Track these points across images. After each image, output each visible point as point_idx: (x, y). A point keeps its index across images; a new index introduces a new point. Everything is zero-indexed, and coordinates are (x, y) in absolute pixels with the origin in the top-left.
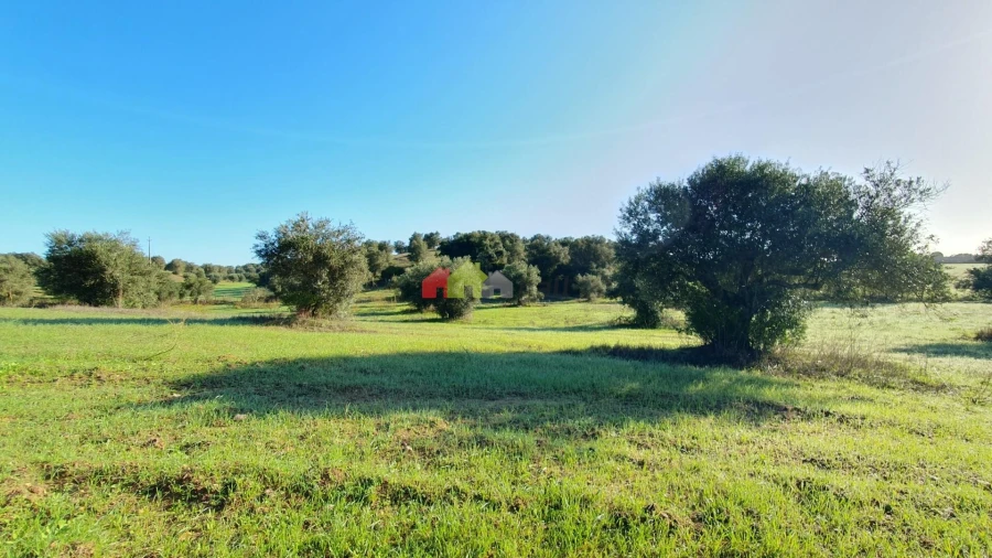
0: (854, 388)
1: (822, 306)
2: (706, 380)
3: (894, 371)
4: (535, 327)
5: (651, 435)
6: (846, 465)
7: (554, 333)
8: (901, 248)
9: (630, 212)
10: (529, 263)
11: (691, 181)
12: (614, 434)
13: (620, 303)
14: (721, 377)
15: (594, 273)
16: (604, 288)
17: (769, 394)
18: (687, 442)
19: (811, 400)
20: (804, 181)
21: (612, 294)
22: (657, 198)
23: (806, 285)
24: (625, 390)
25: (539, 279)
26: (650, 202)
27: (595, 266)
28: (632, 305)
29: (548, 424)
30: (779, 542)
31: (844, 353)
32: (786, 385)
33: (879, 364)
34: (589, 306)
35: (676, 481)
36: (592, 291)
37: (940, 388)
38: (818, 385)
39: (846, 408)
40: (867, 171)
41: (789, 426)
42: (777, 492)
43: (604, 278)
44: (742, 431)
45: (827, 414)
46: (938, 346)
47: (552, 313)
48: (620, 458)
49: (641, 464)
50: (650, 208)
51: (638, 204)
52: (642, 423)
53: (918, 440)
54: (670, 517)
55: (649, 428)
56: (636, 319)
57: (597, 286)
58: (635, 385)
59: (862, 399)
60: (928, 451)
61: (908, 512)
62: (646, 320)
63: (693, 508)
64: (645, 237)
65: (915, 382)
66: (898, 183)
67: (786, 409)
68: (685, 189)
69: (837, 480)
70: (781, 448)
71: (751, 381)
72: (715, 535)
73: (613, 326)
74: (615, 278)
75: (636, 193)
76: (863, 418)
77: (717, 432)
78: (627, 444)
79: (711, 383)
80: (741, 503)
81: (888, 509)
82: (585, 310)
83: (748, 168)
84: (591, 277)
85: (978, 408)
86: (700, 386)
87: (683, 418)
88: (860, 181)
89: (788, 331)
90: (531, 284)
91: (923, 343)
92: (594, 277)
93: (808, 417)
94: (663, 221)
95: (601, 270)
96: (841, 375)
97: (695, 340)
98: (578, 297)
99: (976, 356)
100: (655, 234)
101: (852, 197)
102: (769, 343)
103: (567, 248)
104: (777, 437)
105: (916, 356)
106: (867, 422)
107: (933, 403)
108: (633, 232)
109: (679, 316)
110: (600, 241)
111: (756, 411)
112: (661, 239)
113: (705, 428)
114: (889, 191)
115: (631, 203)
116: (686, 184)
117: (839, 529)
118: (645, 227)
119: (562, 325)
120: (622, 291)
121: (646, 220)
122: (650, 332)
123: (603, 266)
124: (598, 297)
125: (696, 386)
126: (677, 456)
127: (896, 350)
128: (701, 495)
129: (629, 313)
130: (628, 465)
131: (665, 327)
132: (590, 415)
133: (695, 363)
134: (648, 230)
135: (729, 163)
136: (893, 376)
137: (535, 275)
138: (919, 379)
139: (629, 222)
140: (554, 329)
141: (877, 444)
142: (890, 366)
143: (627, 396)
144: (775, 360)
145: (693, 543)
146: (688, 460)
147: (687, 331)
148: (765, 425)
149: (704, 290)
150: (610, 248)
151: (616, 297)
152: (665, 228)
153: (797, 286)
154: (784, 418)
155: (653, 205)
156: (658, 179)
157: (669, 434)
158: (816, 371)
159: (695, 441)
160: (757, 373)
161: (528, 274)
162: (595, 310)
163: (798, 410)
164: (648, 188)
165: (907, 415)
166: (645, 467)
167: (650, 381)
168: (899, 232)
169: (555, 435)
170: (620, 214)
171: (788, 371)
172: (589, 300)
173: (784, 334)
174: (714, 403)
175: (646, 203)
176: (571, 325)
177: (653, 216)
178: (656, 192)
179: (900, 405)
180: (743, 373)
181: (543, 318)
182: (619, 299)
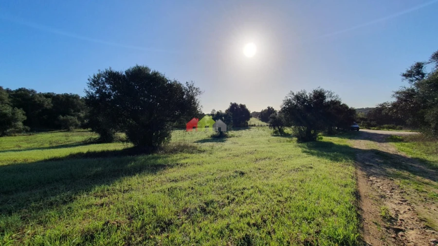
0: (185, 155)
1: (176, 130)
2: (135, 161)
3: (194, 148)
4: (22, 149)
5: (108, 190)
6: (182, 179)
7: (40, 151)
8: (195, 109)
9: (94, 81)
10: (13, 107)
11: (126, 73)
12: (85, 196)
13: (91, 131)
14: (142, 158)
15: (72, 115)
16: (79, 123)
17: (160, 161)
18: (126, 188)
19: (173, 161)
20: (170, 82)
21: (84, 126)
22: (109, 77)
23: (171, 121)
24: (93, 173)
25: (25, 118)
26: (106, 78)
27: (72, 111)
28: (98, 131)
29: (33, 204)
30: (162, 212)
31: (182, 145)
32: (165, 157)
33: (191, 146)
34: (69, 134)
35: (120, 206)
36: (71, 125)
37: (204, 151)
38: (175, 156)
39: (183, 161)
40: (187, 83)
41: (166, 171)
42: (162, 195)
43: (79, 118)
44: (150, 177)
45: (178, 164)
46: (203, 140)
47: (37, 139)
48: (89, 206)
49: (102, 205)
50: (106, 82)
51: (99, 78)
52: (103, 186)
53: (199, 166)
54: (117, 222)
55: (107, 187)
56: (99, 139)
57: (75, 122)
58: (99, 169)
59: (187, 158)
60: (201, 169)
61: (197, 187)
62: (106, 138)
63: (129, 214)
64: (104, 96)
65: (199, 150)
66: (194, 88)
67: (165, 166)
68: (124, 76)
69: (180, 184)
70: (164, 179)
71: (153, 158)
72: (138, 221)
73: (85, 143)
74: (86, 117)
75: (98, 73)
76: (187, 163)
77: (140, 180)
78: (93, 198)
79: (137, 162)
80: (149, 204)
81: (192, 188)
82: (66, 136)
83: (150, 73)
84: (69, 117)
85: (211, 155)
86: (133, 164)
87: (124, 179)
88: (185, 86)
89: (166, 138)
90: (16, 120)
91: (200, 139)
92: (72, 117)
93: (172, 167)
94: (113, 89)
95: (77, 113)
96: (181, 151)
97: (130, 145)
98: (61, 129)
99: (211, 142)
100: (109, 95)
101: (183, 90)
102: (160, 143)
103: (50, 100)
104: (162, 176)
105: (199, 143)
106: (188, 164)
107: (202, 156)
108: (97, 92)
109: (123, 135)
110: (76, 97)
111: (155, 168)
112: (112, 97)
113: (134, 180)
114: (192, 91)
115: (94, 77)
116: (124, 73)
117: (180, 200)
118: (104, 91)
119: (47, 145)
120: (91, 124)
121: (104, 87)
122: (109, 144)
123: (79, 111)
124: (75, 129)
125: (131, 163)
126: (121, 196)
127: (195, 142)
128: (132, 208)
129: (96, 136)
130: (94, 208)
131: (117, 141)
132: (69, 190)
133: (130, 155)
134: (105, 93)
135: (143, 69)
136: (194, 149)
137: (20, 114)
138: (200, 149)
139: (94, 87)
140: (39, 149)
141: (190, 170)
142: (194, 147)
143: (94, 175)
144: (162, 149)
145: (129, 229)
146: (126, 195)
147: (127, 141)
148: (158, 173)
149: (134, 123)
150: (83, 102)
151: (88, 128)
152: (114, 93)
153: (168, 121)
154: (164, 169)
155: (108, 81)
156: (110, 68)
157: (118, 187)
158: (174, 151)
159: (130, 187)
160: (156, 155)
161: (13, 114)
162: (72, 135)
163: (169, 165)
164: (105, 71)
165: (197, 160)
166: (104, 205)
167: (108, 166)
168: (195, 103)
169: (40, 208)
170: (88, 82)
171: (166, 152)
172: (69, 130)
173: (164, 139)
174: (138, 169)
175: (104, 79)
176: (54, 145)
177: (108, 86)
178: (109, 74)
179: (195, 158)
180: (150, 155)
181: (28, 143)
182: (89, 129)
